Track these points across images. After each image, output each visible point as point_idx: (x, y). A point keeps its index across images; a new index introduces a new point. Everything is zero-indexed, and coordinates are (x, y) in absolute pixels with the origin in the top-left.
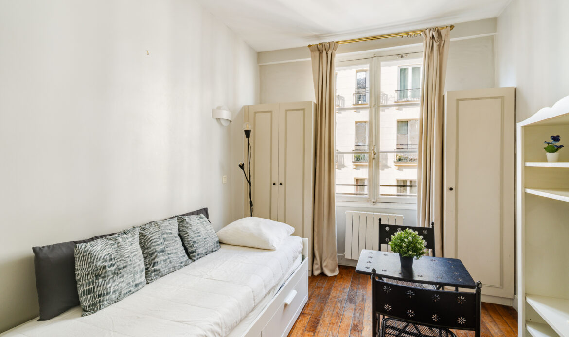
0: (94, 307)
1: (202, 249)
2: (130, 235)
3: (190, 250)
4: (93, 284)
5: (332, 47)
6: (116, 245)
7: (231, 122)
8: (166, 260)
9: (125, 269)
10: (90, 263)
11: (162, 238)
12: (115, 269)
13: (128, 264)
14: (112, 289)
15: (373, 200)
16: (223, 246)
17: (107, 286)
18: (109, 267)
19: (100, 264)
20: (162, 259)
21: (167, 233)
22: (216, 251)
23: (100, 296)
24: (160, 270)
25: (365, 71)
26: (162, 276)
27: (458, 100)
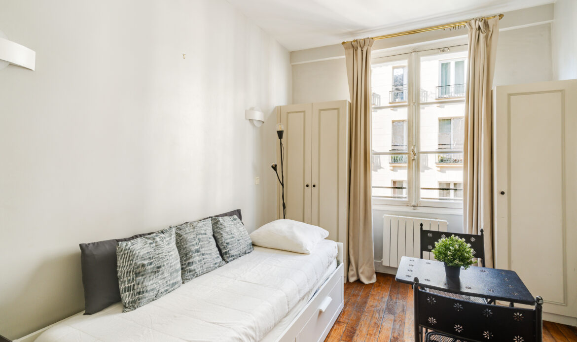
0: (134, 305)
1: (235, 250)
2: (167, 235)
3: (224, 251)
4: (133, 282)
5: (367, 43)
6: (154, 244)
7: (263, 123)
8: (200, 261)
9: (163, 268)
10: (130, 260)
11: (197, 239)
12: (153, 268)
13: (165, 263)
14: (150, 288)
15: (413, 204)
16: (255, 248)
17: (146, 284)
18: (148, 266)
19: (139, 262)
20: (197, 259)
21: (202, 234)
22: (249, 253)
23: (139, 293)
24: (195, 270)
25: (403, 67)
26: (197, 276)
27: (510, 95)
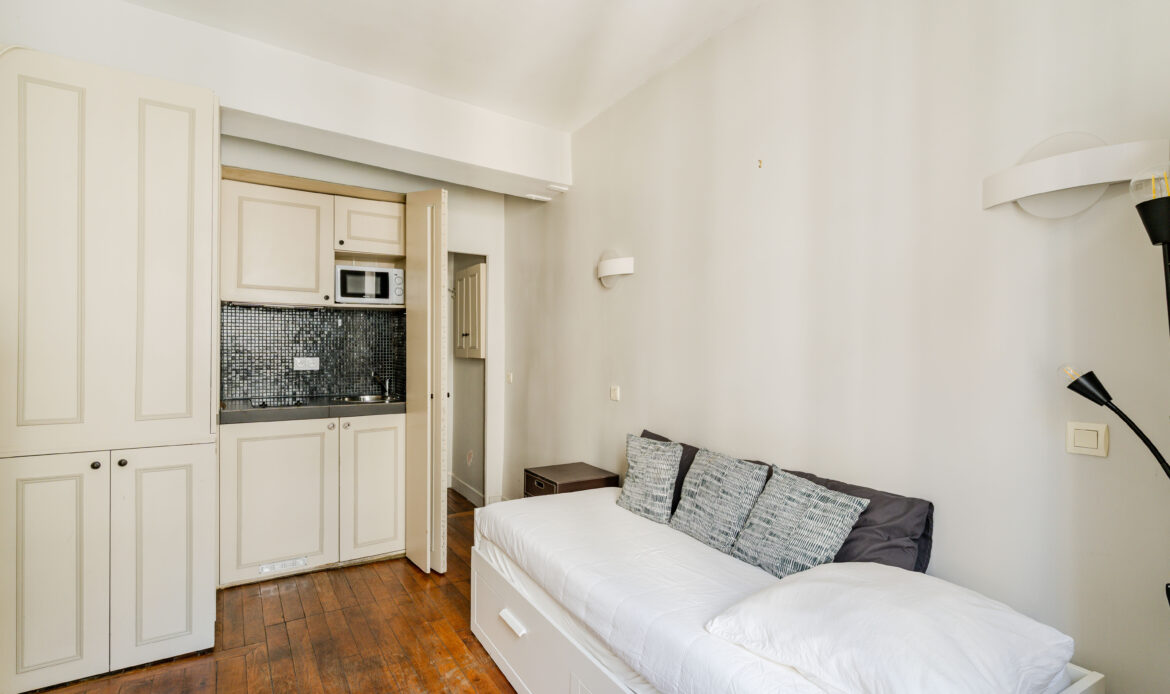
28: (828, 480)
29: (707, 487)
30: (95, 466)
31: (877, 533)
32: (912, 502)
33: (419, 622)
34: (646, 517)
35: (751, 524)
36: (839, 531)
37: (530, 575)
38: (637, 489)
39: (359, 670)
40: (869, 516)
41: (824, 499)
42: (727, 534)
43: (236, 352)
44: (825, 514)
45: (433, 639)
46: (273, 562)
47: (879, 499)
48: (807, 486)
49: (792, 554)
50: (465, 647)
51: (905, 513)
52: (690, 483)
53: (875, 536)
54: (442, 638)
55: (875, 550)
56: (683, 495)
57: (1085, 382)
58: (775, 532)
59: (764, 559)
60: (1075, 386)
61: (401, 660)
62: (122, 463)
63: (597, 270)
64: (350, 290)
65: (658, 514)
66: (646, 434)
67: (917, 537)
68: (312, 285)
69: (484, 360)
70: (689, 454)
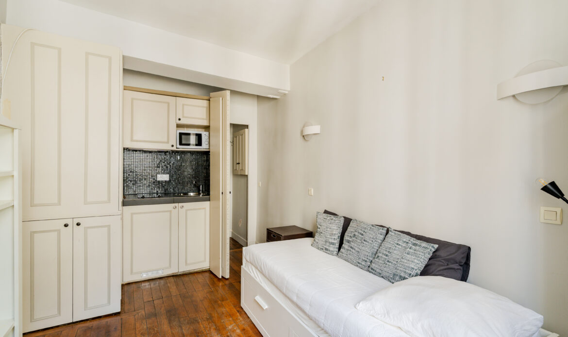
28: (417, 235)
29: (356, 238)
30: (66, 226)
31: (441, 262)
32: (460, 247)
33: (216, 302)
34: (326, 253)
35: (378, 256)
36: (422, 260)
37: (270, 280)
38: (322, 239)
39: (188, 324)
40: (438, 253)
41: (415, 244)
42: (366, 261)
43: (130, 172)
44: (415, 252)
45: (223, 310)
46: (147, 272)
47: (443, 245)
48: (407, 238)
49: (398, 271)
50: (238, 314)
51: (456, 252)
52: (348, 236)
53: (441, 263)
54: (227, 309)
55: (441, 270)
56: (344, 242)
57: (550, 187)
58: (390, 260)
59: (384, 274)
60: (545, 189)
61: (208, 319)
62: (78, 224)
63: (302, 132)
64: (183, 142)
65: (332, 251)
66: (326, 212)
67: (462, 264)
68: (165, 140)
69: (247, 175)
70: (347, 222)
